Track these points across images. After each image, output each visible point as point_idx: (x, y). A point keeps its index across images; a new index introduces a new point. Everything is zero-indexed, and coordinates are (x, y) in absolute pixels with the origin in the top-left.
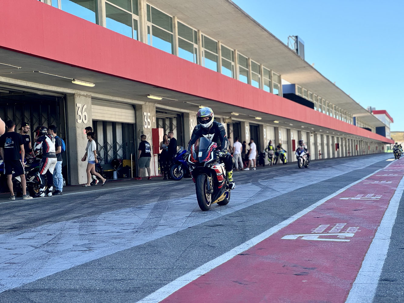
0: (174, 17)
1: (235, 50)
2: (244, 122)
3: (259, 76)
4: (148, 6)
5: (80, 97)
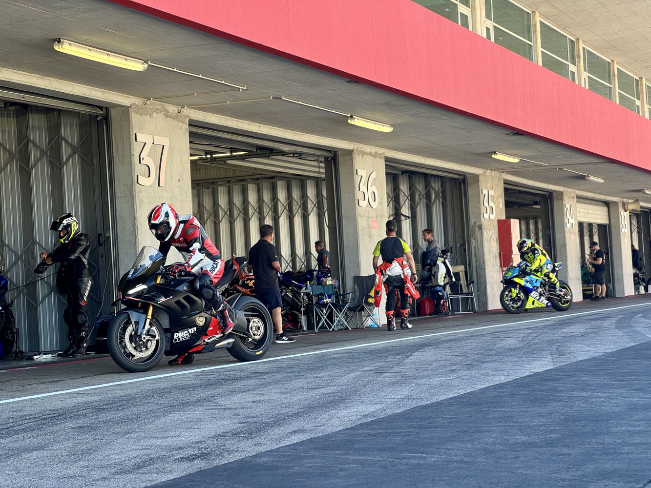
0: (533, 12)
1: (641, 78)
5: (362, 157)
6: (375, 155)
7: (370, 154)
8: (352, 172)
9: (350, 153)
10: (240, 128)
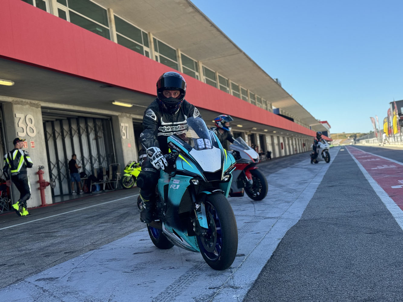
0: (216, 72)
1: (247, 90)
2: (256, 134)
3: (261, 105)
4: (203, 67)
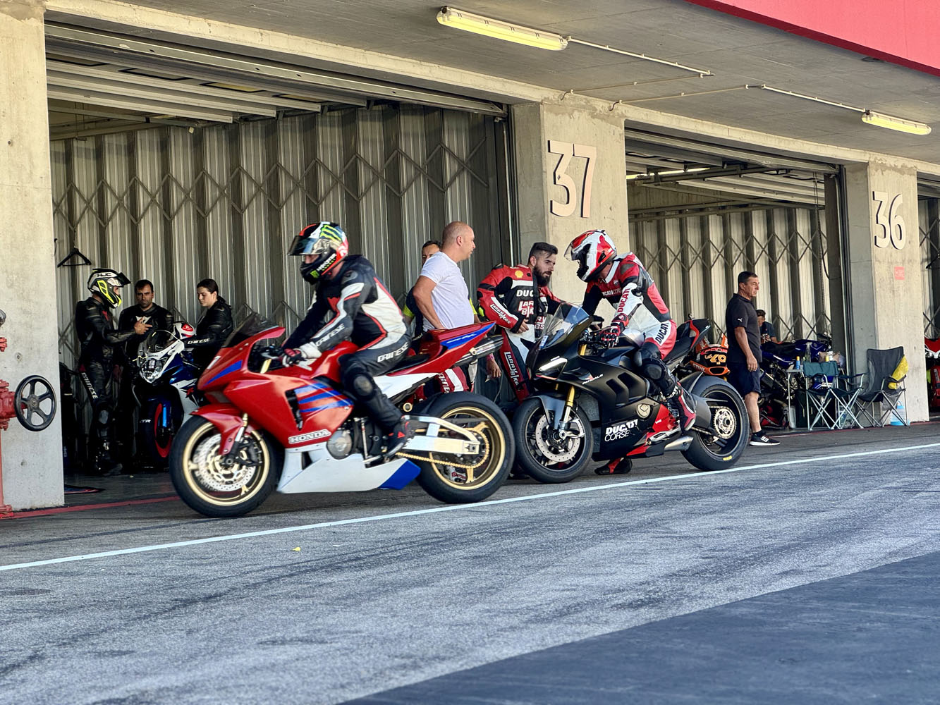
5: (882, 174)
6: (901, 171)
7: (895, 169)
8: (867, 195)
9: (865, 166)
10: (699, 132)
